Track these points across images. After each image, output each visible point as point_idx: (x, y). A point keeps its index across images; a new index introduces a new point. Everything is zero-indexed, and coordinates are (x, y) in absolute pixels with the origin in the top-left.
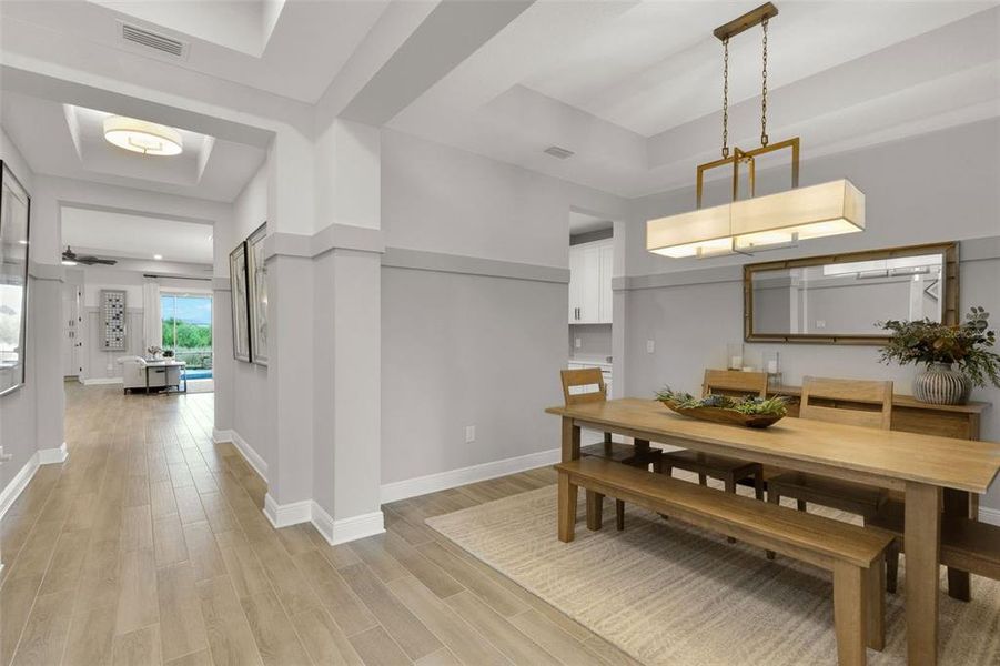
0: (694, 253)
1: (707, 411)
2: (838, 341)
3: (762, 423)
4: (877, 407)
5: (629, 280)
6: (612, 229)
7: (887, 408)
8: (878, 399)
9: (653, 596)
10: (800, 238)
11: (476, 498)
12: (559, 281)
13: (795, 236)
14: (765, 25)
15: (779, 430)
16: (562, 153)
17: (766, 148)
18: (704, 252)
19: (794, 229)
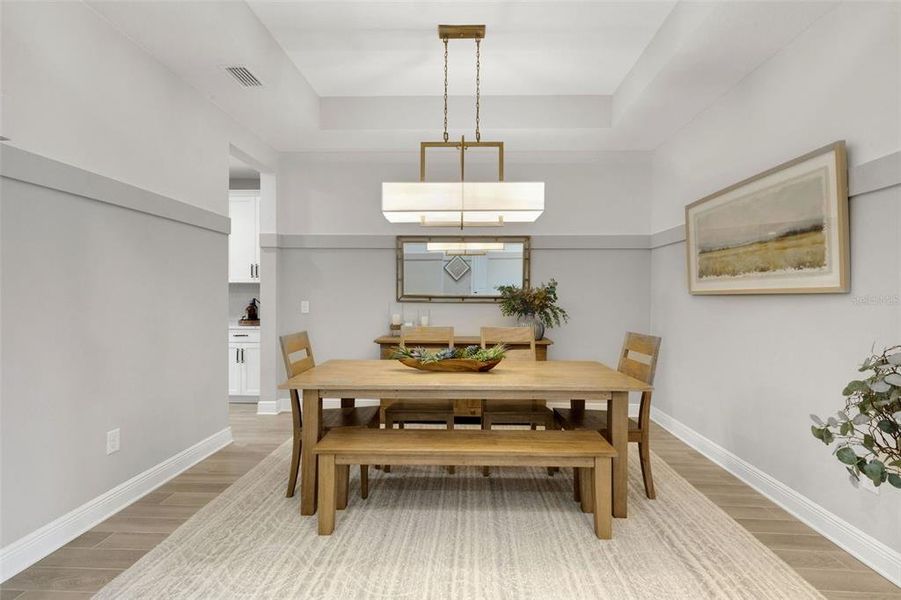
0: (419, 220)
1: (443, 363)
2: (466, 300)
3: (486, 368)
4: (527, 346)
5: (281, 238)
6: (259, 180)
7: (533, 346)
8: (526, 341)
9: (458, 545)
10: (504, 220)
11: (148, 530)
12: (220, 230)
13: (501, 218)
14: (478, 42)
15: (499, 372)
16: (244, 76)
17: (478, 144)
18: (427, 220)
19: (500, 213)
